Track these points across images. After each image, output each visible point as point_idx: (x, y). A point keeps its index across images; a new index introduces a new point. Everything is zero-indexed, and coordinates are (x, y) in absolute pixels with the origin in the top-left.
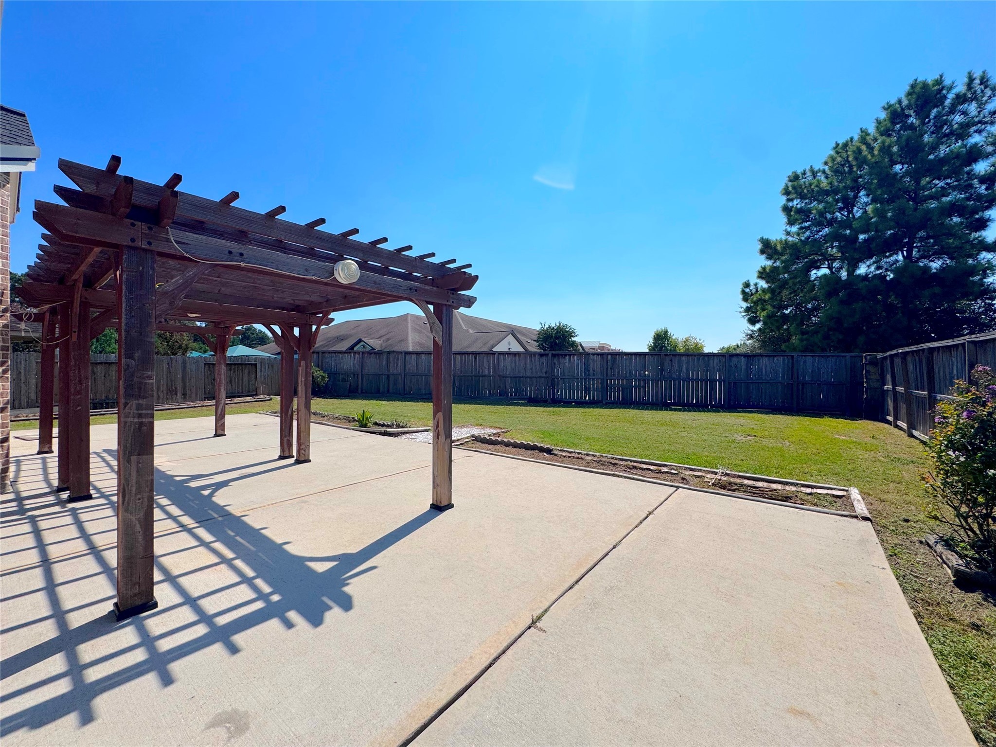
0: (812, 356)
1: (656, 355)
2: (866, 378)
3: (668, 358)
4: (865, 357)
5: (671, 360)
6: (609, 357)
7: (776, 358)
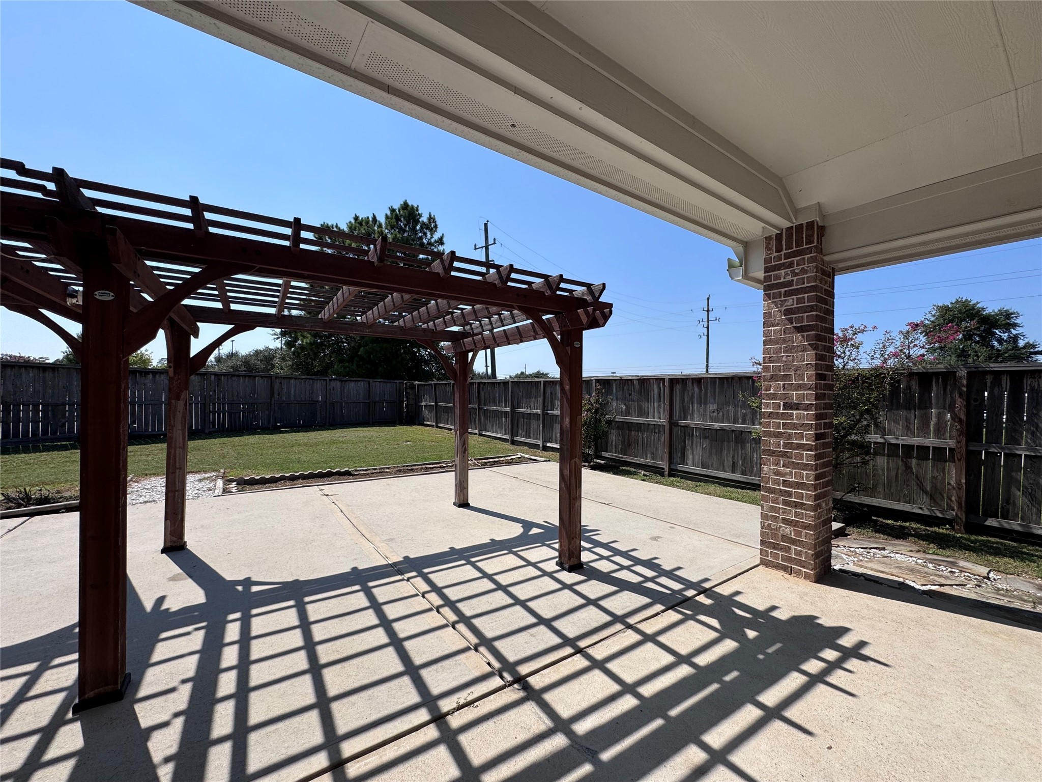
0: (379, 382)
1: (265, 377)
2: (407, 397)
3: (278, 381)
4: (406, 383)
5: (281, 383)
6: (213, 377)
7: (359, 383)
